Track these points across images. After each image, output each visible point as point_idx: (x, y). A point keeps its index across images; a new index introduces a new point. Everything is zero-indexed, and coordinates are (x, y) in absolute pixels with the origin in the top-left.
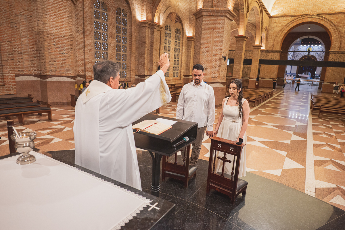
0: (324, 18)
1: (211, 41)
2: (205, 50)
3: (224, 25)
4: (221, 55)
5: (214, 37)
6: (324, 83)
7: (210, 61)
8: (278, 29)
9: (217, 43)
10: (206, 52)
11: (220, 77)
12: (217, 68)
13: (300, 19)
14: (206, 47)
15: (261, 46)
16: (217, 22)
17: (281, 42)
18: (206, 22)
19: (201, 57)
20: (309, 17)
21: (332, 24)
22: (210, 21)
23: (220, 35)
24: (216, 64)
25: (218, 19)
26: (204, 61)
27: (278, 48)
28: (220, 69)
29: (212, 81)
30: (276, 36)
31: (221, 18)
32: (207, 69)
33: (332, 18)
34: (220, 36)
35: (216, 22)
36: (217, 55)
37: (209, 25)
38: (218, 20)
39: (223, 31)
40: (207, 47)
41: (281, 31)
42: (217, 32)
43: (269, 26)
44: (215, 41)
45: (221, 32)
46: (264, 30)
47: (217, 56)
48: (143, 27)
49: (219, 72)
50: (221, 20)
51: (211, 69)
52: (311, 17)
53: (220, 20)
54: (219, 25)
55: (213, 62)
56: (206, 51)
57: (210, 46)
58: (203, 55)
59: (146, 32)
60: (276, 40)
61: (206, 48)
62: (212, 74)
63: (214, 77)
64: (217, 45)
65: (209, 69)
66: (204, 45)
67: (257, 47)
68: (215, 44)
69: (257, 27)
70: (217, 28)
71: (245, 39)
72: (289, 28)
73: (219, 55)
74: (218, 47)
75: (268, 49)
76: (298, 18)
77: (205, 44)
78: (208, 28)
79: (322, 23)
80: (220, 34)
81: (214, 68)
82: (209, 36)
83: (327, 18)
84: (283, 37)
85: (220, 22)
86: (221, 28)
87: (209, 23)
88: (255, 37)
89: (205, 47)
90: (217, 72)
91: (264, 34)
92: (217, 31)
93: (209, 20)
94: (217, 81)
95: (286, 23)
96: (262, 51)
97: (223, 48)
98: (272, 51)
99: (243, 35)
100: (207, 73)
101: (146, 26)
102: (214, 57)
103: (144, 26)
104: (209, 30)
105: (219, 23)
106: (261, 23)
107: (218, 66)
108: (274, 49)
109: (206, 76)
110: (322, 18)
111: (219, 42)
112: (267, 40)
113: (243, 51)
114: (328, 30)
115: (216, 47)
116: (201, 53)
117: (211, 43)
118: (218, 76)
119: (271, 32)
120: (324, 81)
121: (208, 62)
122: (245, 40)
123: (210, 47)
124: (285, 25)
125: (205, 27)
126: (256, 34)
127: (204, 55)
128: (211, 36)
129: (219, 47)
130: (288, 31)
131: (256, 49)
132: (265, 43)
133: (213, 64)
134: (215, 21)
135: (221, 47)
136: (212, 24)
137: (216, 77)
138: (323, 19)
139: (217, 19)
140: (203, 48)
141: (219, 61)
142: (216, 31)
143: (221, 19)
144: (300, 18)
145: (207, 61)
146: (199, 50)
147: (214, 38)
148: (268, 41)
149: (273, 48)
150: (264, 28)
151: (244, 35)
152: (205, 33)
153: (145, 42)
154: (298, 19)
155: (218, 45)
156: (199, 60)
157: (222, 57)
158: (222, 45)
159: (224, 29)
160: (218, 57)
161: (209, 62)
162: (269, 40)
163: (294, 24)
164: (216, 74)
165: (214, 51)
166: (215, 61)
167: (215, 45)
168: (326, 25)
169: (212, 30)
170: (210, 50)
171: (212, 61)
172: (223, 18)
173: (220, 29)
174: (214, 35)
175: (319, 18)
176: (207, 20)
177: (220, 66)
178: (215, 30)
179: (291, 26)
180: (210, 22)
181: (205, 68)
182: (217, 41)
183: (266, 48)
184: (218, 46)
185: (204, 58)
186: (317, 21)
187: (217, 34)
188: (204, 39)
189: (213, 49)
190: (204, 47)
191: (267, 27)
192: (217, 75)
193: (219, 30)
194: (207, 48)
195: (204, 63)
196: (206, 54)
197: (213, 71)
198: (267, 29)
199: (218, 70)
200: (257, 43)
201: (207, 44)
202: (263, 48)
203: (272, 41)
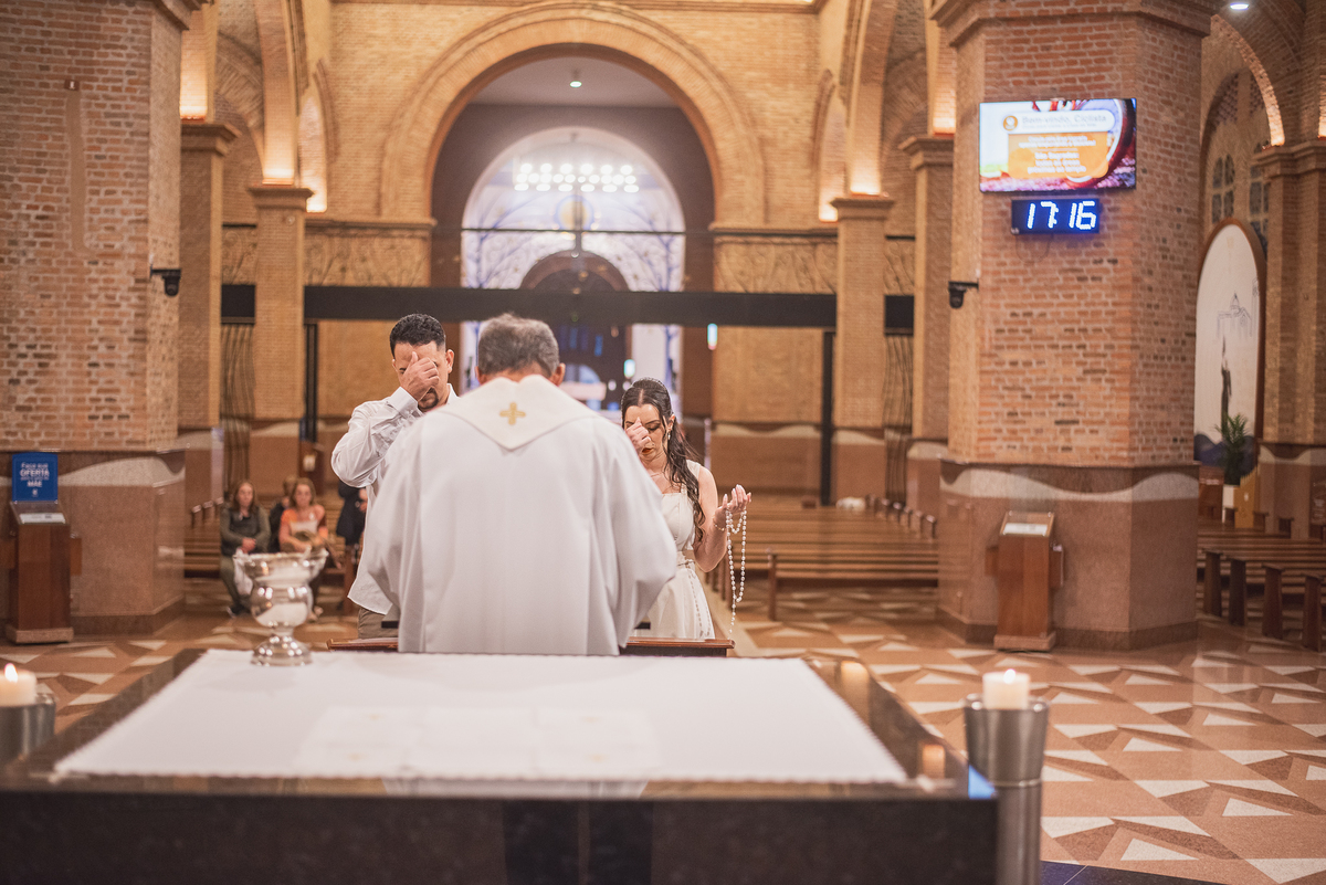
0: (659, 27)
1: (64, 164)
2: (24, 226)
3: (149, 57)
4: (145, 257)
5: (84, 136)
6: (713, 427)
7: (69, 304)
8: (398, 81)
9: (112, 174)
10: (31, 238)
11: (148, 410)
12: (125, 351)
13: (525, 25)
14: (32, 202)
15: (307, 194)
16: (99, 37)
17: (427, 165)
18: (23, 35)
20: (573, 13)
21: (702, 67)
22: (51, 24)
23: (129, 125)
24: (117, 323)
25: (104, 15)
26: (23, 305)
27: (411, 203)
28: (143, 358)
29: (95, 446)
30: (389, 127)
31: (125, 13)
32: (49, 356)
33: (701, 34)
34: (123, 128)
35: (90, 37)
36: (117, 255)
37: (43, 51)
38: (102, 25)
39: (141, 99)
40: (42, 205)
41: (415, 91)
42: (103, 106)
43: (334, 59)
44: (93, 166)
45: (129, 102)
46: (312, 82)
47: (118, 264)
49: (143, 373)
50: (124, 25)
51: (81, 357)
52: (584, 13)
53: (119, 21)
54: (111, 58)
55: (88, 305)
56: (31, 231)
57: (64, 196)
58: (13, 261)
60: (390, 148)
61: (33, 213)
62: (94, 394)
63: (106, 412)
64: (108, 193)
65: (63, 359)
66: (17, 187)
67: (280, 201)
68: (92, 183)
69: (270, 64)
70: (101, 76)
71: (221, 146)
72: (462, 78)
73: (131, 256)
74: (119, 202)
75: (345, 214)
76: (506, 18)
77: (24, 185)
78: (37, 71)
79: (651, 54)
80: (126, 116)
81: (102, 349)
82: (47, 129)
83: (670, 26)
84: (436, 135)
85: (118, 38)
86: (126, 78)
87: (39, 37)
88: (262, 126)
89: (25, 203)
90: (124, 377)
92: (107, 98)
93: (39, 18)
94: (130, 442)
95: (444, 44)
96: (316, 227)
97: (152, 211)
98: (384, 230)
99: (201, 119)
100: (53, 391)
102: (93, 275)
104: (46, 85)
105: (115, 47)
106: (288, 36)
107: (132, 334)
108: (385, 211)
109: (46, 409)
110: (644, 28)
111: (122, 172)
112: (332, 151)
113: (216, 228)
114: (688, 100)
115: (101, 202)
117: (68, 178)
118: (132, 403)
119: (352, 100)
120: (709, 416)
121: (57, 305)
122: (220, 154)
123: (64, 204)
124: (434, 52)
125: (16, 66)
126: (262, 111)
127: (23, 260)
128: (61, 129)
129: (126, 205)
130: (463, 93)
131: (277, 215)
132: (322, 168)
133: (90, 322)
134: (85, 27)
135: (138, 201)
136: (65, 49)
137: (124, 411)
138: (654, 32)
139: (100, 19)
140: (14, 212)
141: (134, 300)
142: (96, 98)
143: (125, 18)
144: (521, 20)
145: (47, 302)
147: (86, 145)
148: (341, 161)
149: (378, 207)
150: (313, 68)
151: (210, 120)
152: (21, 110)
154: (512, 23)
155: (120, 189)
157: (155, 272)
158: (146, 193)
159: (153, 87)
160: (122, 273)
161: (64, 308)
162: (346, 149)
163: (494, 54)
164: (123, 395)
165: (91, 229)
166: (102, 299)
167: (97, 193)
168: (675, 70)
169: (67, 86)
170: (61, 226)
171: (86, 299)
172: (136, 12)
173: (125, 84)
174: (85, 125)
175: (627, 22)
176: (25, 22)
177: (141, 337)
178: (90, 87)
179: (477, 64)
180: (48, 34)
181: (38, 350)
182: (110, 166)
183: (331, 204)
184: (119, 195)
185: (23, 281)
186: (623, 43)
187: (108, 115)
188: (12, 144)
189: (87, 215)
190: (17, 206)
191: (327, 62)
192: (125, 400)
193: (116, 89)
194: (40, 212)
195: (22, 314)
196: (38, 253)
197: (94, 370)
198: (325, 74)
199: (132, 362)
200: (277, 169)
201: (39, 180)
202: (316, 205)
203: (368, 161)
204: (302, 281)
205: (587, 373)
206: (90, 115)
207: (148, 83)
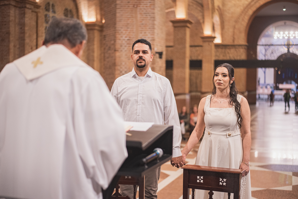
1: (133, 26)
2: (124, 42)
5: (139, 19)
8: (238, 10)
9: (145, 28)
10: (126, 45)
14: (126, 36)
15: (214, 38)
17: (246, 31)
19: (118, 54)
26: (124, 61)
27: (242, 40)
30: (236, 22)
34: (148, 16)
39: (153, 9)
40: (128, 36)
41: (242, 12)
42: (143, 11)
43: (223, 6)
44: (141, 26)
45: (150, 10)
46: (216, 11)
48: (5, 5)
58: (121, 51)
59: (11, 15)
60: (237, 27)
64: (145, 33)
66: (122, 32)
67: (208, 40)
68: (140, 31)
69: (205, 7)
70: (142, 4)
71: (189, 25)
72: (254, 9)
74: (147, 35)
75: (226, 43)
77: (124, 32)
78: (127, 3)
80: (149, 13)
82: (130, 17)
84: (248, 23)
86: (149, 4)
89: (124, 36)
91: (217, 19)
92: (144, 9)
96: (217, 46)
97: (156, 38)
98: (233, 46)
99: (184, 19)
101: (10, 4)
103: (7, 5)
104: (129, 6)
111: (148, 27)
112: (223, 28)
115: (143, 36)
116: (118, 46)
117: (134, 30)
119: (227, 15)
122: (188, 27)
124: (247, 2)
125: (122, 2)
127: (123, 50)
128: (133, 18)
129: (149, 36)
130: (255, 12)
131: (207, 43)
132: (220, 32)
135: (152, 35)
140: (122, 39)
142: (141, 9)
146: (112, 42)
147: (139, 21)
148: (225, 30)
149: (234, 41)
150: (216, 7)
151: (186, 19)
152: (123, 13)
153: (8, 33)
155: (147, 32)
156: (115, 60)
157: (156, 53)
158: (154, 33)
159: (156, 6)
162: (226, 27)
163: (262, 2)
169: (134, 6)
174: (139, 16)
178: (139, 7)
179: (258, 5)
182: (145, 26)
183: (222, 40)
185: (124, 56)
187: (144, 13)
188: (121, 22)
190: (122, 37)
191: (221, 6)
193: (146, 7)
194: (127, 38)
195: (123, 64)
198: (220, 9)
200: (207, 32)
201: (127, 30)
202: (218, 41)
203: (231, 30)
204: (214, 58)
205: (293, 82)
206: (141, 14)
207: (154, 5)
